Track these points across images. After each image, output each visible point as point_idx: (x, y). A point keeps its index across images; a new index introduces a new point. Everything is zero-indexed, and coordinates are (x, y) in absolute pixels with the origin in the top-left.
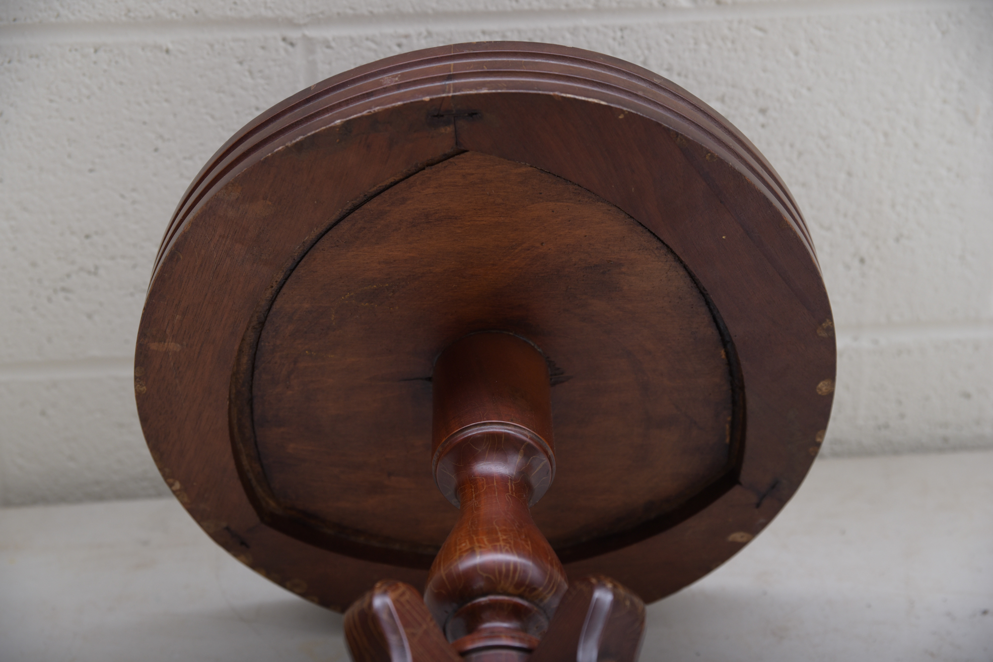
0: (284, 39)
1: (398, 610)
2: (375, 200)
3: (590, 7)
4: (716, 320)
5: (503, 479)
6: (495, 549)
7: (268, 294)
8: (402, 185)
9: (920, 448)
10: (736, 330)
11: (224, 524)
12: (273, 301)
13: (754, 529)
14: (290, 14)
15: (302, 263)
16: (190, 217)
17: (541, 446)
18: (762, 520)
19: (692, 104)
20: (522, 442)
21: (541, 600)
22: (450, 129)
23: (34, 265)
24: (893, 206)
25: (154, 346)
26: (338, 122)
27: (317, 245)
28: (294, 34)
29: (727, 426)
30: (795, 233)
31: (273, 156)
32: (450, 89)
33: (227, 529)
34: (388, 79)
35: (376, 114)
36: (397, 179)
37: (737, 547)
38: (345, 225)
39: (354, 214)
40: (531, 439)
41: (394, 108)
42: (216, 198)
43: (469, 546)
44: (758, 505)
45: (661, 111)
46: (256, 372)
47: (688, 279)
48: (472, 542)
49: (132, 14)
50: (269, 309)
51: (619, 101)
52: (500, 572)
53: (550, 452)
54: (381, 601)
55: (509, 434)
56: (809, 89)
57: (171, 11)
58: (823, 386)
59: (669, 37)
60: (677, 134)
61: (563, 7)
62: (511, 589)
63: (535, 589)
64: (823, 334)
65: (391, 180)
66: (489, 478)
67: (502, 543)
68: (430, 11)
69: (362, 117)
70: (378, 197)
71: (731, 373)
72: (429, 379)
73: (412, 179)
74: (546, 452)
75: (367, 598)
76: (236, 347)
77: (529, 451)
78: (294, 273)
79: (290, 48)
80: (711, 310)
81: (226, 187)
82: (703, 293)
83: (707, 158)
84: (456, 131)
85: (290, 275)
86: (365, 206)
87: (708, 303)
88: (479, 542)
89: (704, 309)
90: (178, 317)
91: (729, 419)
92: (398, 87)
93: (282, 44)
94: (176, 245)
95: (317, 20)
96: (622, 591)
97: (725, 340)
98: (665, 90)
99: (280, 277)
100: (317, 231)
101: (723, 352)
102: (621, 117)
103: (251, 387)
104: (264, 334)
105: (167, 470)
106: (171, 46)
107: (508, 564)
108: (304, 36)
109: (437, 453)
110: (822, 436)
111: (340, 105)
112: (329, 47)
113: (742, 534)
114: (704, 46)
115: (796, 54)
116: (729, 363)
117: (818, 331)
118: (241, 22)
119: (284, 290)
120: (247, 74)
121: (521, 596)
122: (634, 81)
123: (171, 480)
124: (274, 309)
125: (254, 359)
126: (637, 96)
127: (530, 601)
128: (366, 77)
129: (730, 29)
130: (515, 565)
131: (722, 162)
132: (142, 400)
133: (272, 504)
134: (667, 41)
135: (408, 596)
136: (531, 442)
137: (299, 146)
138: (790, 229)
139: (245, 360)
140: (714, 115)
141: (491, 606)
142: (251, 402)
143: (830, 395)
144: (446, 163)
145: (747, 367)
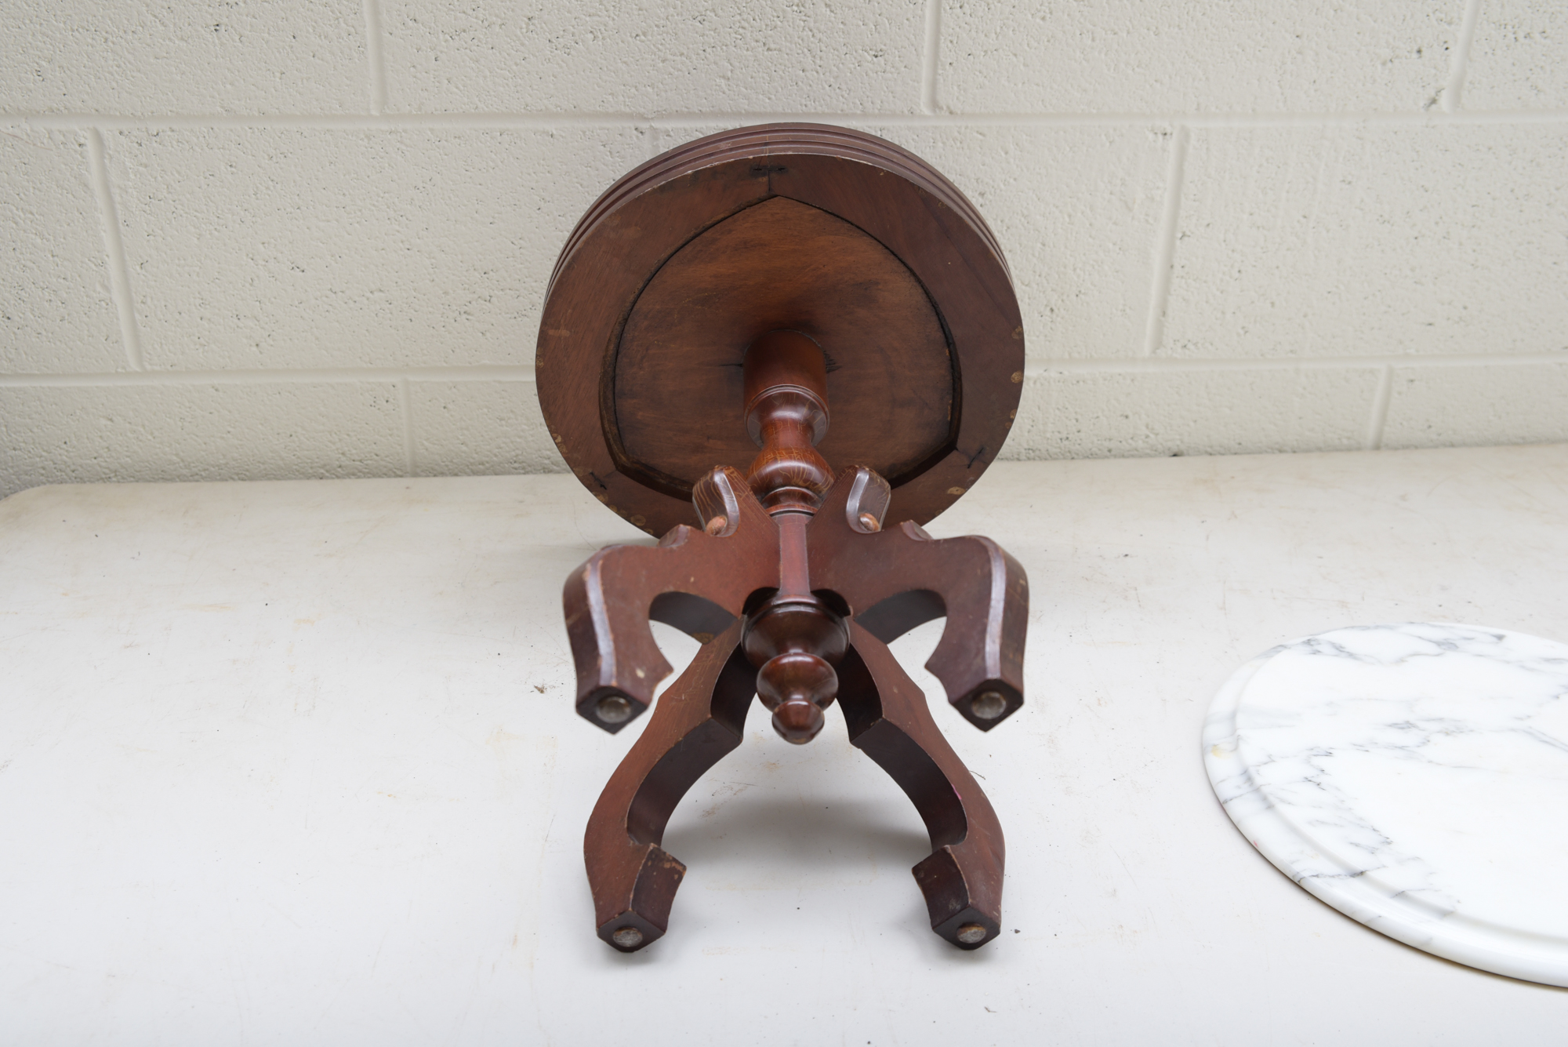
0: (636, 129)
1: (729, 481)
2: (709, 230)
3: (859, 112)
4: (943, 326)
5: (794, 422)
6: (791, 458)
7: (632, 298)
8: (730, 219)
9: (1091, 456)
10: (957, 332)
11: (590, 471)
12: (635, 303)
13: (966, 485)
14: (642, 110)
15: (657, 275)
16: (584, 238)
17: (820, 403)
18: (972, 478)
19: (930, 171)
20: (808, 400)
21: (820, 492)
22: (765, 179)
23: (446, 293)
24: (1075, 270)
25: (551, 332)
26: (690, 172)
27: (668, 262)
28: (644, 126)
29: (949, 408)
30: (998, 262)
31: (644, 194)
32: (766, 152)
33: (592, 474)
34: (723, 145)
35: (716, 167)
36: (726, 215)
37: (954, 499)
38: (688, 248)
39: (695, 240)
40: (813, 398)
41: (728, 163)
42: (603, 224)
43: (773, 456)
44: (969, 466)
45: (908, 172)
46: (619, 356)
47: (924, 296)
48: (774, 453)
49: (528, 108)
50: (632, 309)
51: (880, 164)
52: (794, 472)
53: (827, 409)
54: (719, 478)
55: (798, 394)
56: (1015, 179)
57: (557, 106)
58: (1015, 376)
59: (915, 137)
60: (919, 188)
61: (839, 112)
62: (801, 483)
63: (816, 484)
64: (1016, 337)
65: (722, 216)
66: (784, 421)
67: (795, 455)
68: (743, 111)
69: (706, 168)
70: (713, 228)
71: (952, 367)
72: (741, 365)
73: (736, 216)
74: (823, 409)
75: (710, 475)
76: (608, 335)
77: (813, 406)
78: (651, 282)
79: (640, 135)
80: (939, 319)
81: (610, 216)
82: (935, 306)
83: (939, 205)
84: (769, 181)
85: (648, 284)
86: (703, 235)
87: (938, 314)
88: (779, 453)
89: (935, 318)
90: (570, 311)
91: (951, 402)
92: (731, 150)
93: (635, 132)
94: (573, 258)
95: (661, 115)
96: (875, 475)
97: (949, 342)
98: (911, 160)
99: (641, 285)
100: (669, 251)
101: (947, 351)
102: (882, 174)
103: (615, 367)
104: (627, 327)
105: (553, 427)
106: (555, 132)
107: (799, 468)
108: (651, 126)
109: (747, 411)
110: (1015, 414)
111: (690, 162)
112: (668, 135)
113: (957, 488)
114: (940, 144)
115: (1006, 153)
116: (951, 360)
117: (1013, 335)
118: (607, 116)
119: (642, 295)
120: (608, 154)
121: (807, 488)
122: (891, 153)
123: (555, 435)
124: (635, 309)
125: (619, 346)
126: (892, 161)
127: (814, 492)
128: (707, 144)
129: (959, 133)
130: (804, 469)
131: (949, 209)
132: (540, 373)
133: (624, 458)
134: (913, 140)
135: (736, 474)
136: (814, 400)
137: (662, 189)
138: (995, 259)
139: (612, 347)
140: (944, 179)
141: (788, 494)
142: (614, 378)
143: (1020, 384)
144: (760, 205)
145: (963, 360)
